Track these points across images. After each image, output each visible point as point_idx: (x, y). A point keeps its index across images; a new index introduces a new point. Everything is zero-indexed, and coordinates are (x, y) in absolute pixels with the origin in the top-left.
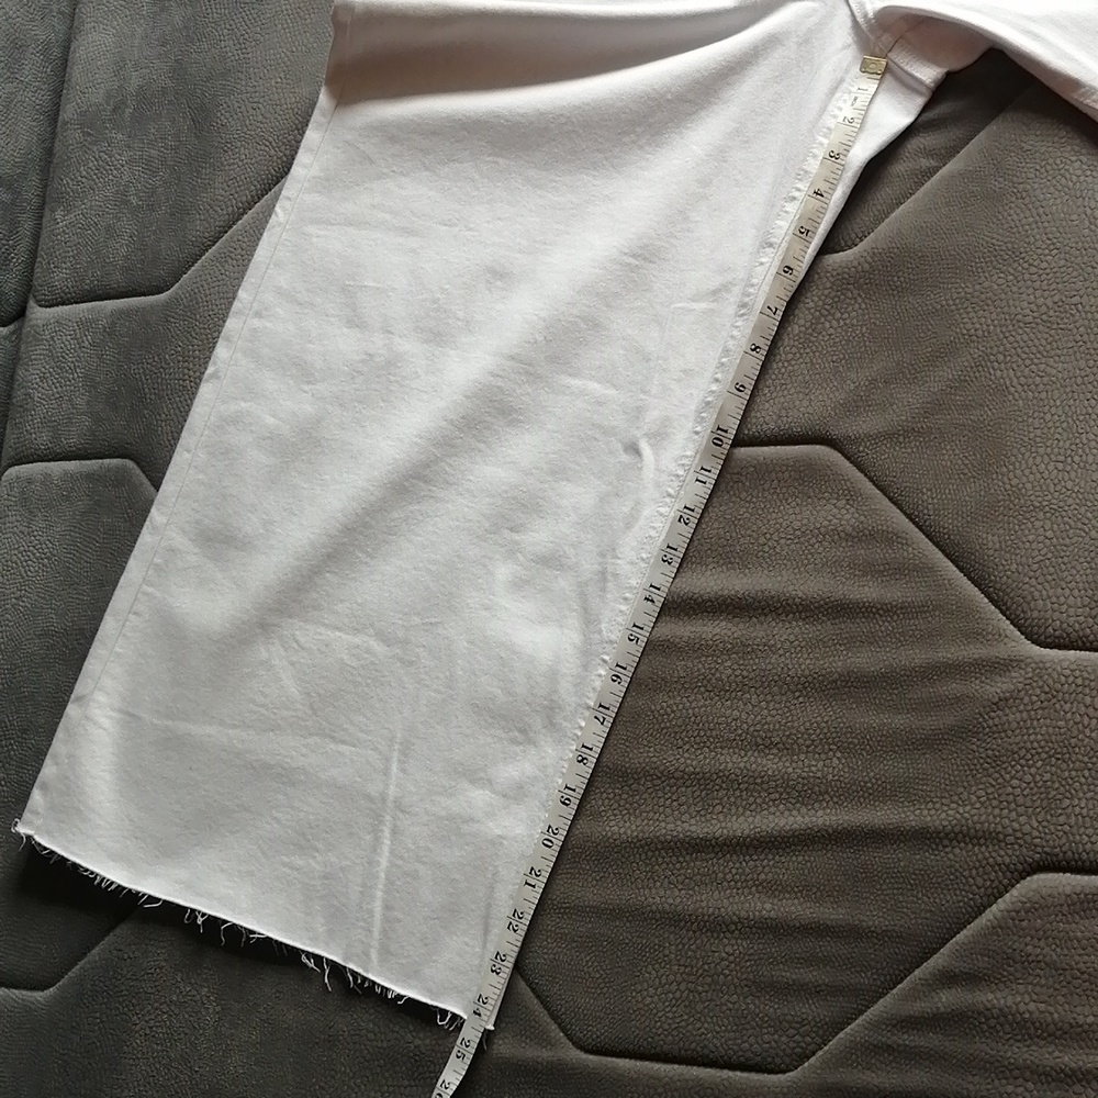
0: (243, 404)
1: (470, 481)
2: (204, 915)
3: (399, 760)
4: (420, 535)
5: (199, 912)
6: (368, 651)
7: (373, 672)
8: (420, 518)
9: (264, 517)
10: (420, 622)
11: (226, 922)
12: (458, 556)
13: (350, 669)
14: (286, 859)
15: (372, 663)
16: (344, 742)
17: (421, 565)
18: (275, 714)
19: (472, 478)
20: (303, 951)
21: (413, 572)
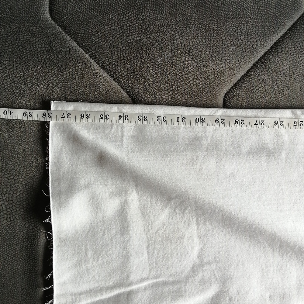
0: (287, 136)
1: (287, 266)
2: (50, 220)
3: (149, 285)
4: (254, 251)
5: (50, 218)
6: (193, 248)
7: (184, 255)
8: (262, 248)
9: (236, 171)
10: (214, 268)
11: (52, 232)
12: (250, 275)
13: (182, 243)
14: (89, 246)
15: (188, 253)
16: (148, 253)
17: (240, 257)
18: (150, 212)
19: (288, 266)
20: (52, 274)
21: (236, 255)
